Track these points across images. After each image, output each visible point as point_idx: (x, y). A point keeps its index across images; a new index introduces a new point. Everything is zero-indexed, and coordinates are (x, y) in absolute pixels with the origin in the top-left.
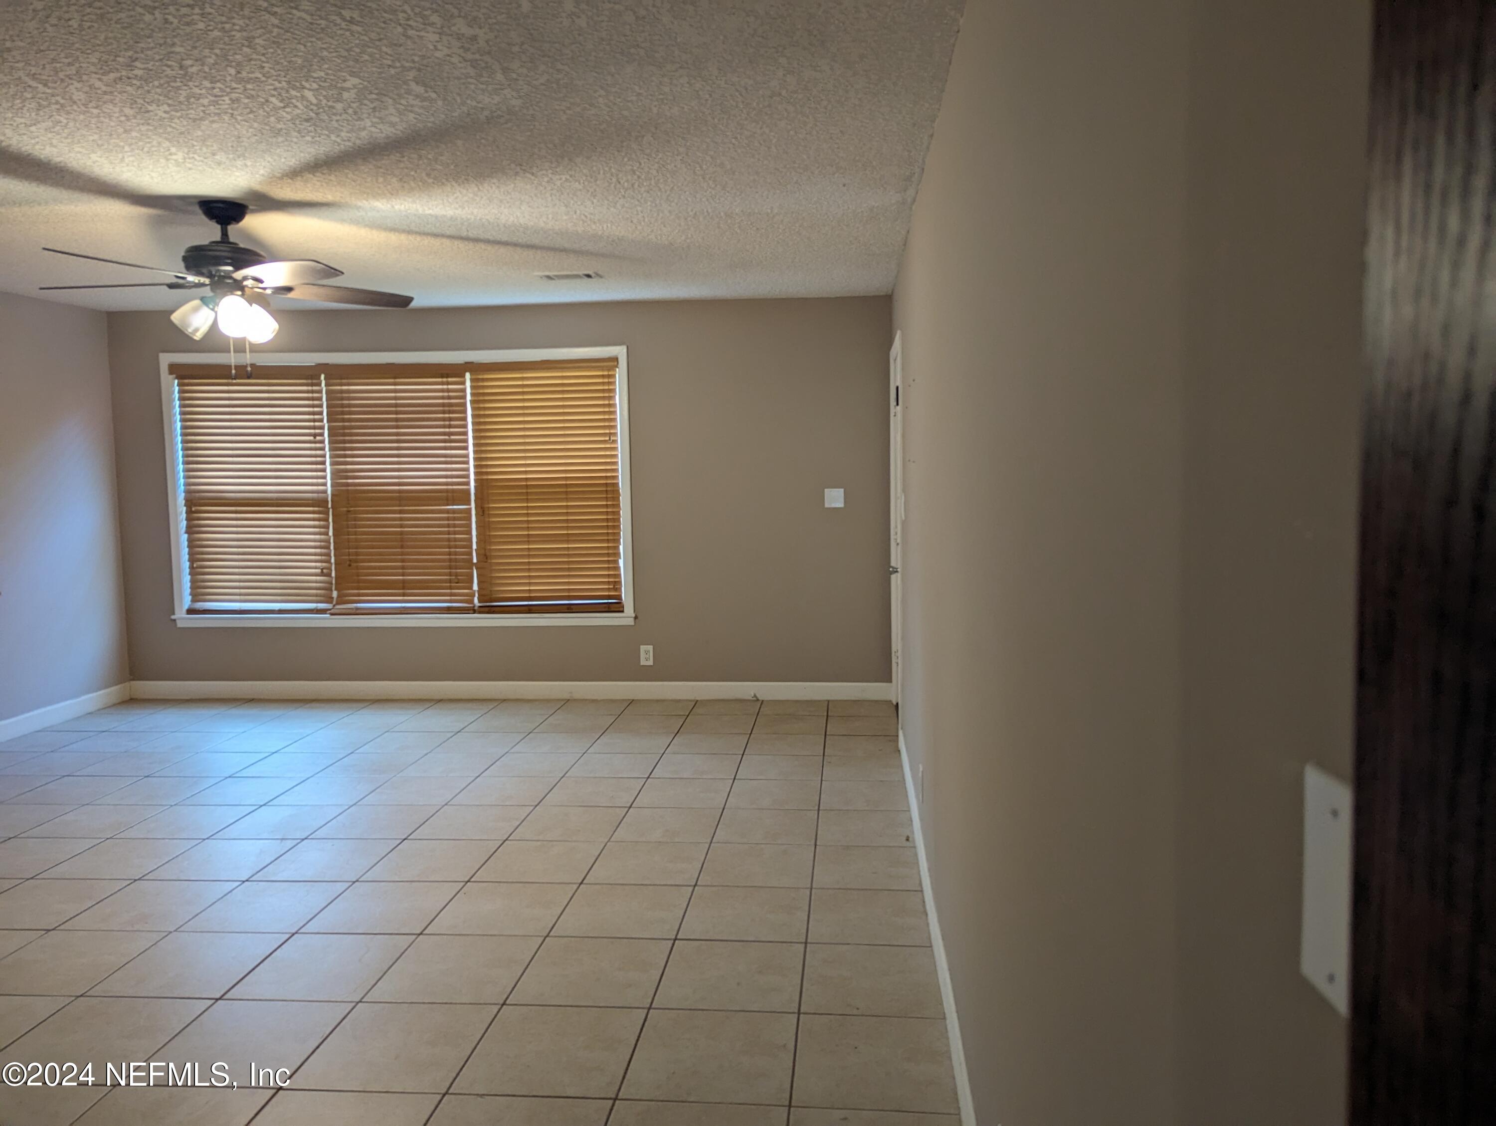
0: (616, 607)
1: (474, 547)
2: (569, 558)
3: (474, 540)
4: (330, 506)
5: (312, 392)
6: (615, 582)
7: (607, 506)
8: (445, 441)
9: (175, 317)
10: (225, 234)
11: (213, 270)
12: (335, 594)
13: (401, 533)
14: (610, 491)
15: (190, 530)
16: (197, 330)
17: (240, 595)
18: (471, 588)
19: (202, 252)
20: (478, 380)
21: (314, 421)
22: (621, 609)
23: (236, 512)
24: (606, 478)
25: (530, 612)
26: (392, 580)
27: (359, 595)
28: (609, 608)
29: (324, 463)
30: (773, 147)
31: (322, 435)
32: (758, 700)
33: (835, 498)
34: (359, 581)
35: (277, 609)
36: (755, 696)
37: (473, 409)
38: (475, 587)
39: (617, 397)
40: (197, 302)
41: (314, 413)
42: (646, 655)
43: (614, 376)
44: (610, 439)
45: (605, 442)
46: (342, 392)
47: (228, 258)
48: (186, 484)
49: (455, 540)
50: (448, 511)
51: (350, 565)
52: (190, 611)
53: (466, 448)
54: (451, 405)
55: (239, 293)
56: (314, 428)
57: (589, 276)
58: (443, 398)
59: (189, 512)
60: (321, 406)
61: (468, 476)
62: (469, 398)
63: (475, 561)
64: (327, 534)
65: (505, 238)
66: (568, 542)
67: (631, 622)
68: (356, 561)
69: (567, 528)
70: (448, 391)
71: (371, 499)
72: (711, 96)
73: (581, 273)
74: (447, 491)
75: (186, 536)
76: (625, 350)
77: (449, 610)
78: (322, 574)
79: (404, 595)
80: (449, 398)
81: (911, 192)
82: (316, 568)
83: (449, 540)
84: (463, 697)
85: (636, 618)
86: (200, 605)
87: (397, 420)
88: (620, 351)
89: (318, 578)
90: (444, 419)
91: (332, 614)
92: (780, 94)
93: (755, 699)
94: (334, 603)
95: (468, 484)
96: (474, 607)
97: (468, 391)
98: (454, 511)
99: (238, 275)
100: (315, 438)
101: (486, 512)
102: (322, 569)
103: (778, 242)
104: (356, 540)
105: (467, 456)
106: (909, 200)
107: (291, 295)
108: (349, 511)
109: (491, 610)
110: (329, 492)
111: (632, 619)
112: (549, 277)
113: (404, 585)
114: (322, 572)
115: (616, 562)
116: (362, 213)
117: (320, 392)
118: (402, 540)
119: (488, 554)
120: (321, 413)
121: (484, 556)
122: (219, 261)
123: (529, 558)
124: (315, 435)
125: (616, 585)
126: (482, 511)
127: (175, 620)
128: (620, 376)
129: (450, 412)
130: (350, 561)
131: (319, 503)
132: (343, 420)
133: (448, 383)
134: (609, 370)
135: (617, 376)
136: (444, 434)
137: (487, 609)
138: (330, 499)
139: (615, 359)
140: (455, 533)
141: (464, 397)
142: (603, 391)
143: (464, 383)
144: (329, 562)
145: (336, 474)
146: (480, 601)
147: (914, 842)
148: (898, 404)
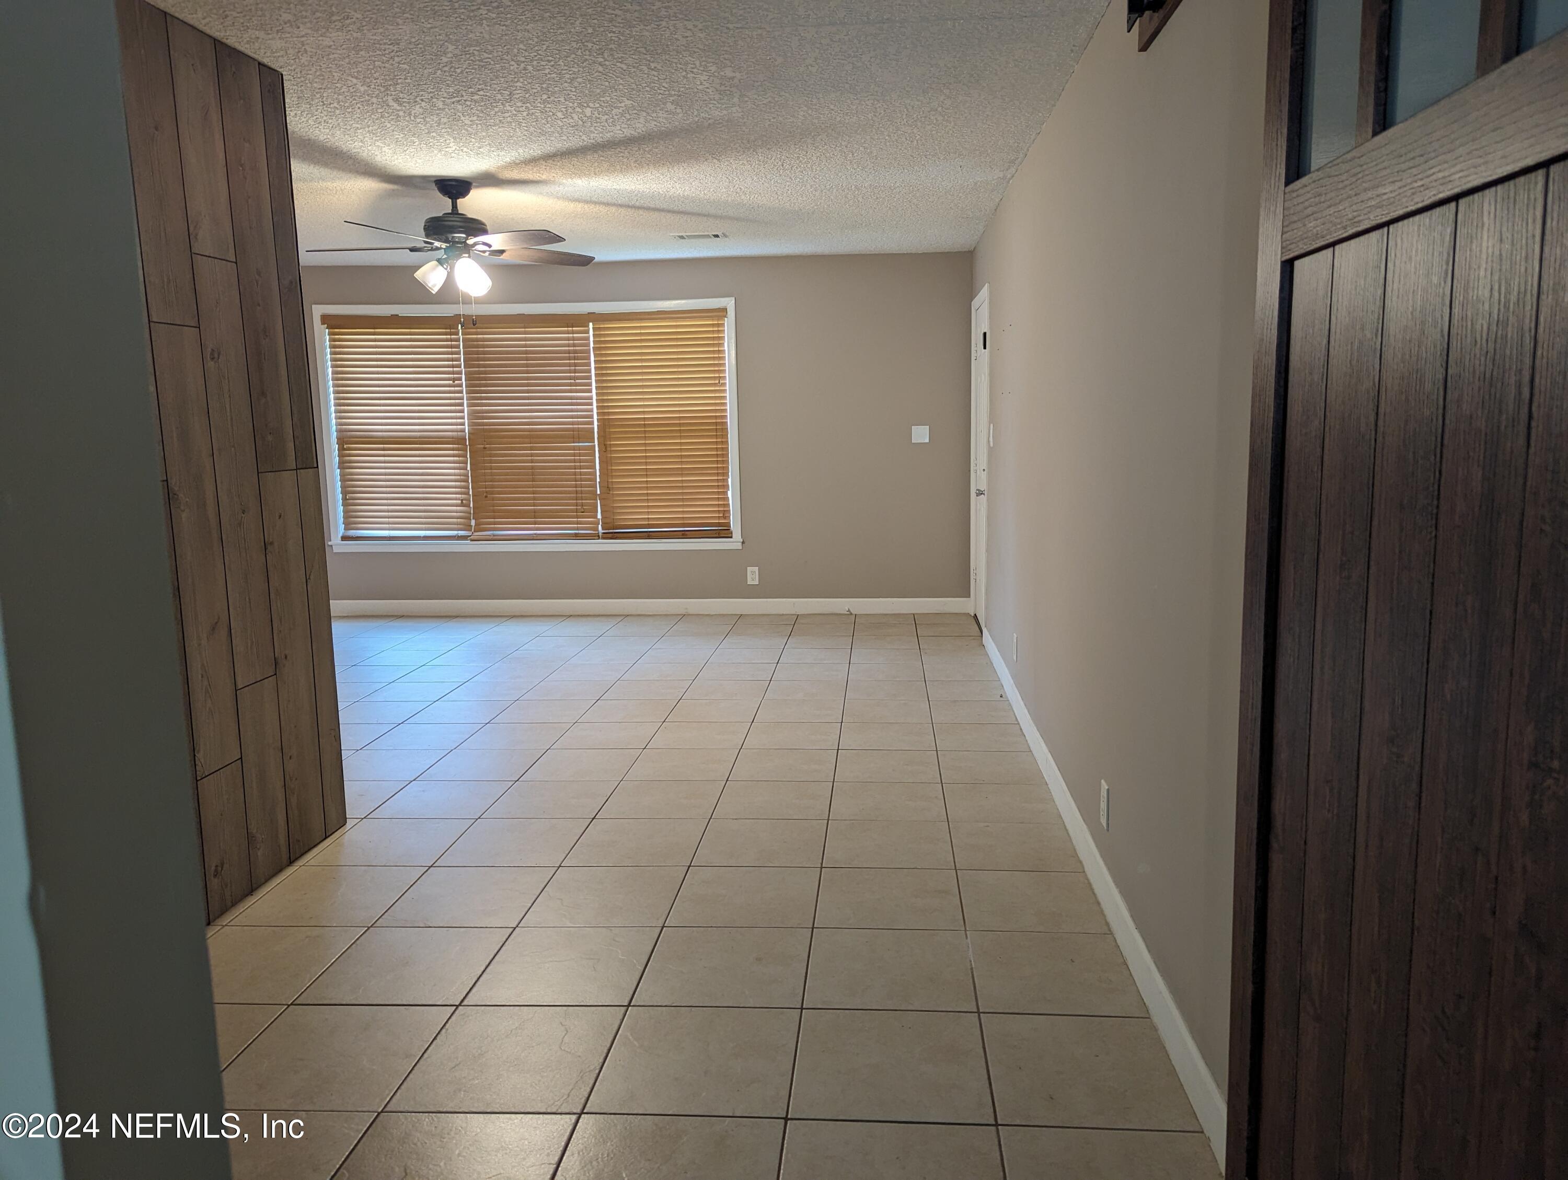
0: (723, 532)
1: (598, 480)
2: (683, 489)
3: (598, 474)
4: (467, 444)
5: (451, 340)
6: (724, 511)
7: (717, 443)
8: (571, 385)
9: (418, 275)
10: (454, 206)
11: (450, 236)
12: (473, 522)
13: (532, 468)
14: (720, 429)
15: (342, 465)
16: (435, 286)
17: (389, 523)
18: (596, 517)
19: (439, 223)
20: (600, 329)
21: (453, 366)
22: (730, 535)
23: (384, 449)
24: (716, 417)
25: (649, 537)
26: (523, 509)
27: (495, 523)
28: (719, 534)
29: (462, 405)
30: (915, 141)
31: (460, 379)
32: (851, 614)
33: (921, 434)
34: (494, 511)
35: (422, 536)
36: (849, 611)
37: (595, 355)
38: (599, 516)
39: (726, 344)
40: (435, 263)
41: (452, 360)
42: (753, 576)
43: (723, 325)
44: (719, 383)
45: (715, 385)
46: (477, 340)
47: (461, 227)
48: (337, 424)
49: (581, 474)
50: (574, 448)
51: (486, 497)
52: (344, 538)
53: (590, 391)
54: (575, 352)
55: (467, 255)
56: (453, 373)
57: (717, 236)
58: (569, 346)
59: (341, 449)
60: (459, 353)
61: (592, 417)
62: (592, 345)
63: (598, 492)
64: (466, 469)
65: (665, 206)
66: (682, 475)
67: (739, 546)
68: (492, 493)
69: (682, 463)
70: (574, 339)
71: (504, 437)
72: (885, 111)
73: (710, 234)
74: (573, 430)
75: (339, 470)
76: (733, 302)
77: (576, 536)
78: (462, 505)
79: (535, 523)
80: (574, 345)
81: (1013, 170)
82: (456, 499)
83: (575, 474)
84: (591, 614)
85: (743, 543)
86: (352, 533)
87: (527, 366)
88: (729, 303)
89: (458, 508)
90: (570, 365)
91: (472, 540)
92: (936, 110)
93: (848, 613)
94: (473, 530)
95: (592, 423)
96: (598, 533)
97: (592, 339)
98: (579, 448)
99: (471, 241)
100: (454, 382)
101: (609, 449)
102: (462, 500)
103: (890, 208)
104: (492, 474)
105: (591, 398)
106: (1009, 176)
107: (503, 256)
108: (485, 448)
109: (614, 536)
110: (467, 431)
111: (741, 544)
112: (682, 237)
113: (535, 514)
114: (462, 502)
115: (725, 493)
116: (561, 187)
117: (458, 340)
118: (533, 474)
119: (610, 486)
120: (459, 360)
121: (607, 488)
122: (453, 230)
123: (647, 490)
124: (454, 380)
125: (726, 514)
126: (604, 448)
127: (332, 546)
128: (729, 325)
129: (575, 358)
130: (486, 492)
131: (460, 441)
132: (479, 366)
133: (573, 332)
134: (718, 320)
135: (726, 324)
136: (570, 378)
137: (610, 535)
138: (467, 437)
139: (724, 310)
140: (580, 468)
141: (588, 345)
142: (714, 338)
143: (588, 332)
144: (468, 494)
145: (472, 415)
146: (603, 530)
147: (1007, 697)
148: (985, 348)
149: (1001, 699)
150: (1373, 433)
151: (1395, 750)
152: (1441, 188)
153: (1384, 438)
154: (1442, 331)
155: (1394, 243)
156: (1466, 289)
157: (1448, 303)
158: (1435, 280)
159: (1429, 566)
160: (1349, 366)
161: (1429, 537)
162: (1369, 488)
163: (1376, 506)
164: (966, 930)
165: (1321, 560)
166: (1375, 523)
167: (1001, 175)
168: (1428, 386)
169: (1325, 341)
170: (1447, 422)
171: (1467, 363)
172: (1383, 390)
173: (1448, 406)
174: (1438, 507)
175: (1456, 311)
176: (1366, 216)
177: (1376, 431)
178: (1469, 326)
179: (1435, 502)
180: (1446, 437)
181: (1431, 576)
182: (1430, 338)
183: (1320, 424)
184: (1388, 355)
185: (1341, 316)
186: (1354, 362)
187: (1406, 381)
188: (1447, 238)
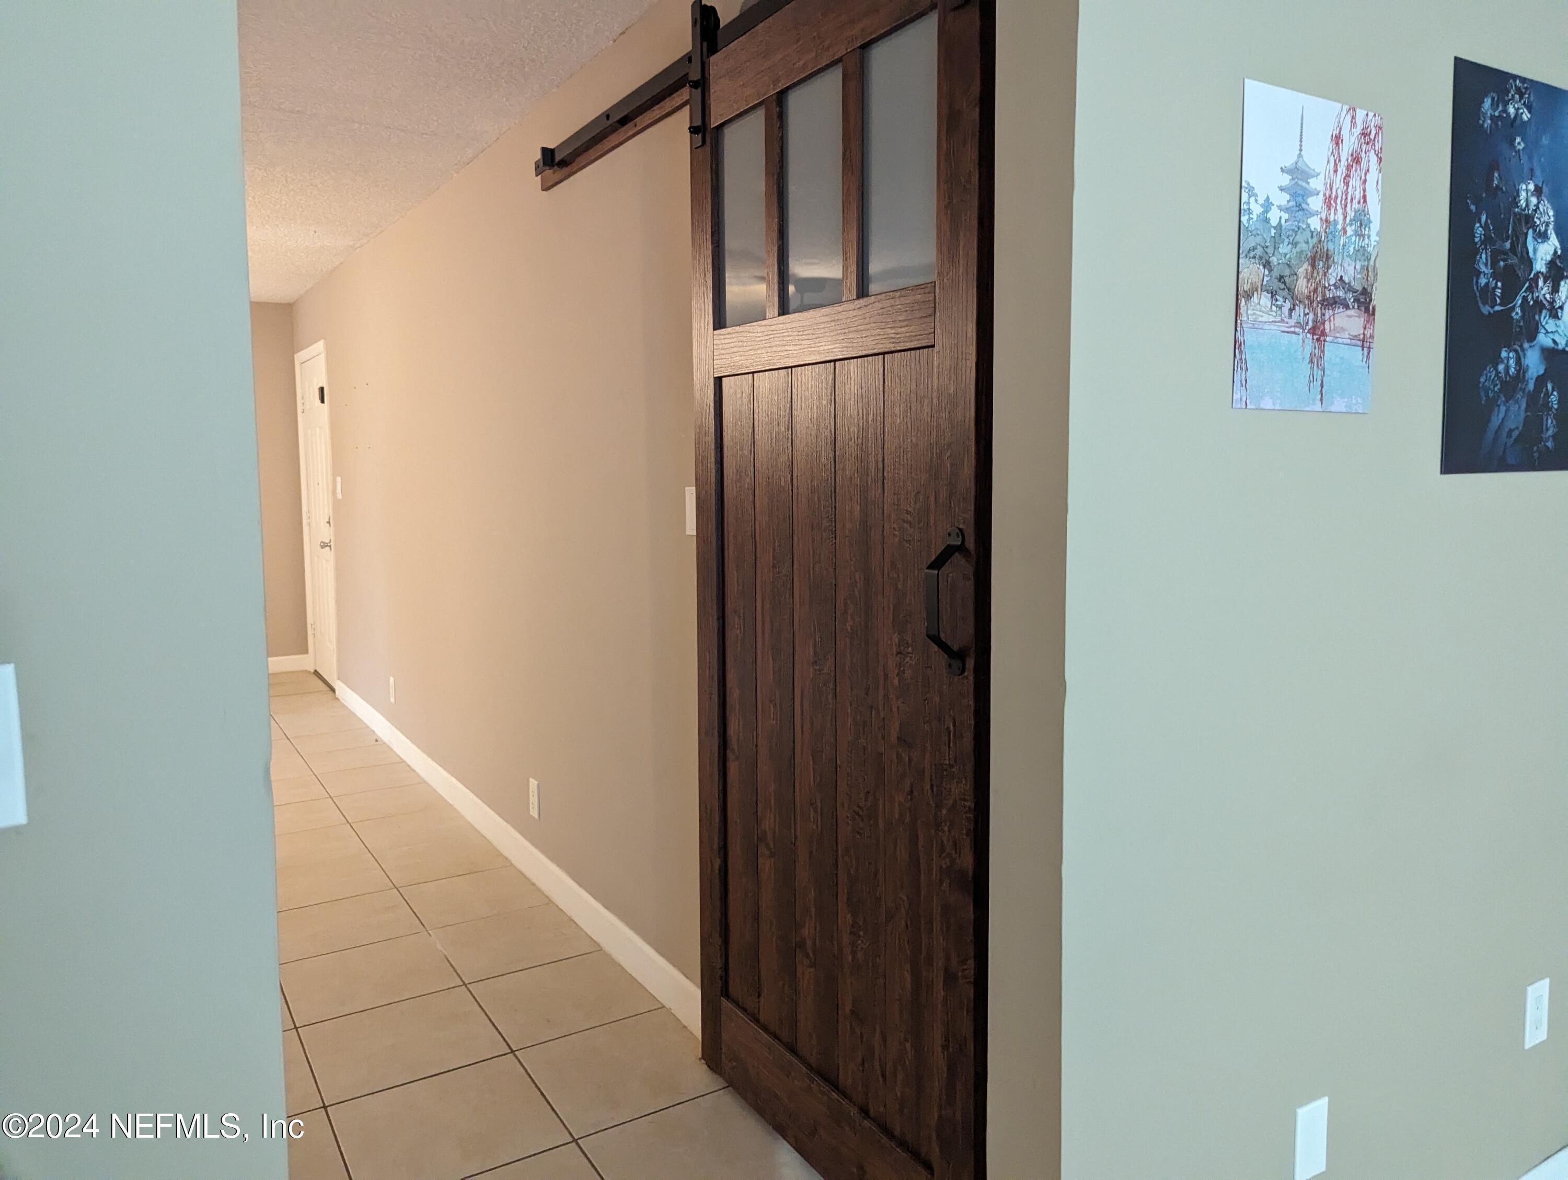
147: (382, 741)
148: (323, 401)
149: (377, 743)
150: (790, 486)
151: (817, 668)
152: (827, 355)
153: (798, 489)
154: (831, 431)
155: (796, 378)
156: (844, 410)
157: (833, 416)
158: (824, 403)
159: (832, 560)
160: (770, 446)
161: (831, 543)
162: (790, 519)
163: (795, 528)
164: (427, 931)
165: (758, 564)
166: (795, 538)
167: (351, 243)
168: (824, 460)
169: (751, 431)
170: (837, 480)
171: (847, 449)
172: (795, 462)
173: (837, 472)
174: (835, 527)
175: (838, 421)
176: (778, 361)
177: (792, 485)
178: (847, 429)
179: (833, 524)
180: (837, 488)
181: (834, 565)
182: (823, 435)
183: (751, 480)
184: (797, 442)
185: (762, 417)
186: (774, 445)
187: (810, 457)
188: (830, 381)
